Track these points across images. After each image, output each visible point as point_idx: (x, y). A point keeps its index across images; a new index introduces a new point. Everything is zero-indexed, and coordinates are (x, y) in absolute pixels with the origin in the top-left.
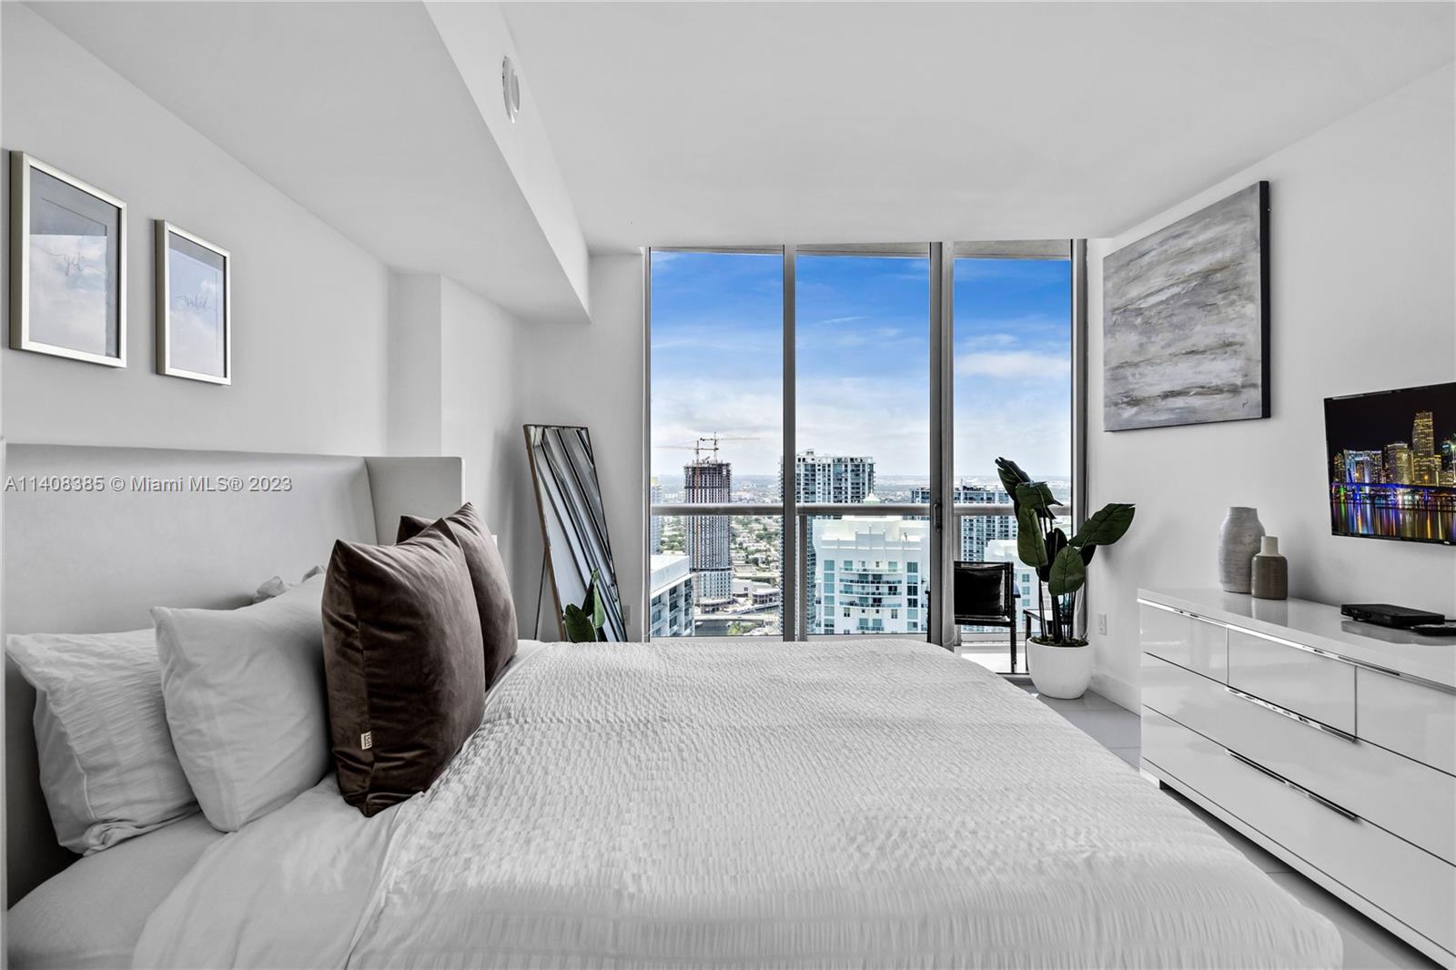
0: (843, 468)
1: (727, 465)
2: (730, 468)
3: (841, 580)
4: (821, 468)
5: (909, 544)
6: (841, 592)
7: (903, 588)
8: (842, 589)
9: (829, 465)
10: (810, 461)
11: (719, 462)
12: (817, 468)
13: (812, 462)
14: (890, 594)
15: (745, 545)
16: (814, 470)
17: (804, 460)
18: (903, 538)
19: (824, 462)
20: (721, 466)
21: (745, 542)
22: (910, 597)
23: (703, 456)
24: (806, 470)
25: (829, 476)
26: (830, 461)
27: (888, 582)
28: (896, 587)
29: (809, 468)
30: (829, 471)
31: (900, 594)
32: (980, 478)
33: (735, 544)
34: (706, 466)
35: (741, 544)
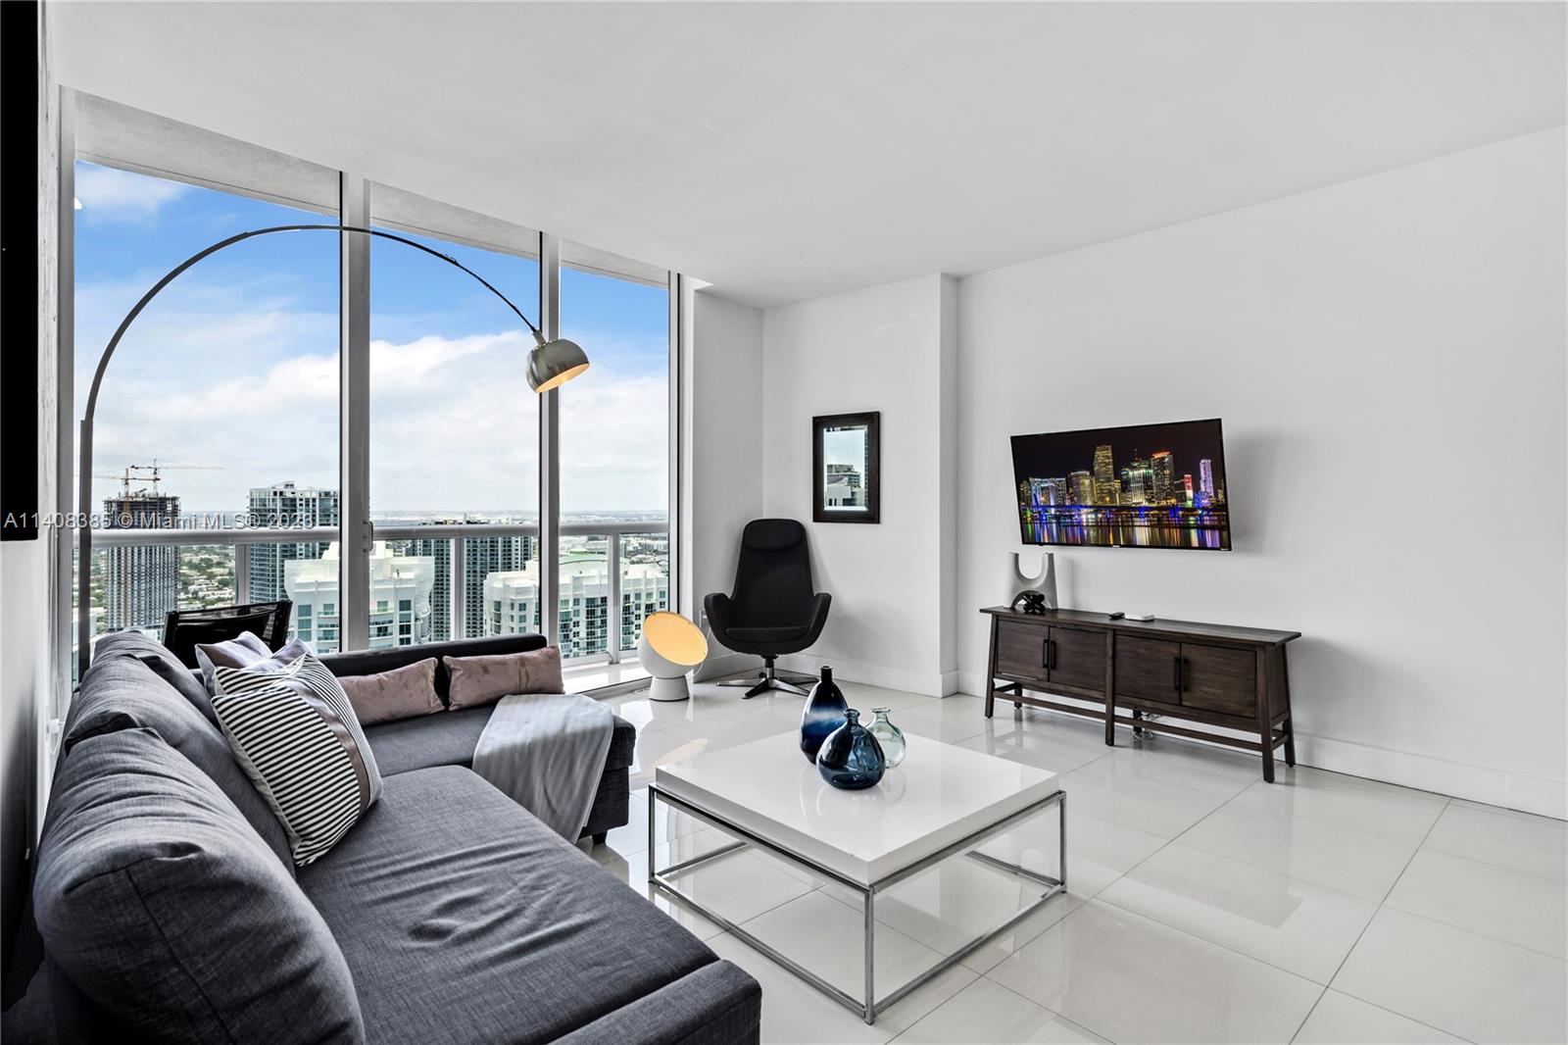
0: (332, 503)
1: (174, 499)
2: (177, 503)
3: (320, 626)
4: (303, 502)
5: (401, 581)
6: (319, 639)
7: (395, 628)
8: (321, 635)
9: (314, 500)
10: (289, 495)
11: (161, 495)
12: (298, 502)
13: (291, 496)
14: (379, 635)
15: (201, 594)
16: (295, 505)
17: (281, 493)
18: (395, 575)
19: (308, 495)
20: (163, 500)
21: (201, 590)
22: (402, 636)
23: (134, 488)
24: (284, 505)
25: (314, 511)
26: (315, 495)
27: (377, 623)
28: (386, 628)
29: (288, 503)
30: (314, 506)
31: (391, 634)
32: (483, 513)
33: (187, 593)
34: (141, 499)
35: (195, 593)
